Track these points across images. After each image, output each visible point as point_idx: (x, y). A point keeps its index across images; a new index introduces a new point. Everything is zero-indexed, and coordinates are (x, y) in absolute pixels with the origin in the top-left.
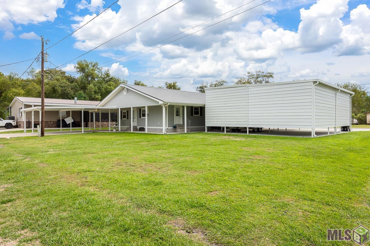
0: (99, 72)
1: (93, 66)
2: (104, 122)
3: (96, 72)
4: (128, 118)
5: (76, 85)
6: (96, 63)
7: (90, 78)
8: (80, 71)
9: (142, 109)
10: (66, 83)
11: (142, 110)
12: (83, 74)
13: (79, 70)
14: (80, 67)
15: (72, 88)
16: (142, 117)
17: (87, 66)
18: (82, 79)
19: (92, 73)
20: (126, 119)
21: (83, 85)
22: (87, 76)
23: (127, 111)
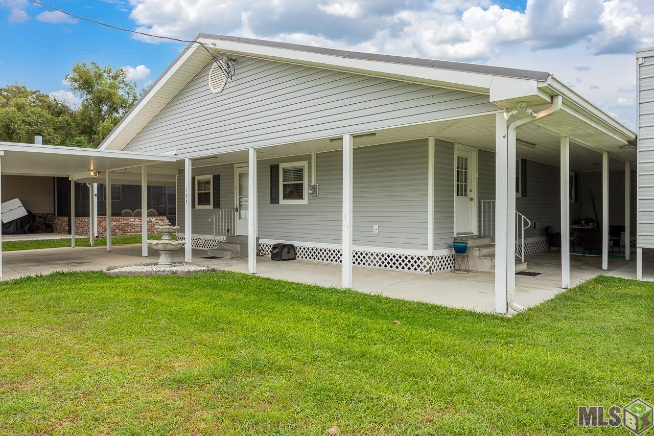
0: (128, 93)
1: (114, 78)
2: (130, 216)
3: (120, 92)
4: (217, 205)
5: (67, 121)
6: (122, 71)
7: (106, 107)
8: (80, 88)
9: (282, 166)
10: (40, 116)
11: (285, 171)
12: (89, 97)
13: (77, 85)
14: (81, 78)
15: (56, 129)
16: (282, 202)
17: (99, 76)
18: (86, 107)
19: (110, 94)
20: (211, 207)
21: (86, 123)
22: (99, 101)
23: (217, 178)
